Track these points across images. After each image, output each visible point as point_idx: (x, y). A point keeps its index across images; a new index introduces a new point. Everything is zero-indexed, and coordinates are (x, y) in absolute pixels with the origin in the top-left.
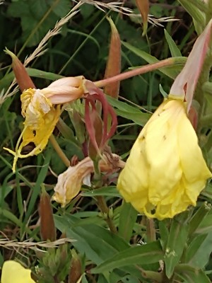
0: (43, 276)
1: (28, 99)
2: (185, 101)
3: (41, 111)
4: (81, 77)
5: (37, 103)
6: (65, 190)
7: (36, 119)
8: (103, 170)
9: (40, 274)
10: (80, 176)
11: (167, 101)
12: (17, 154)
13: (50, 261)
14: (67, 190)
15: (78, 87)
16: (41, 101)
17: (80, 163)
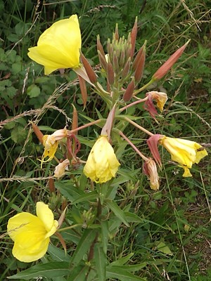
2: (107, 136)
3: (51, 144)
6: (59, 172)
7: (49, 147)
8: (73, 164)
10: (64, 167)
12: (42, 161)
15: (64, 133)
16: (51, 139)
17: (64, 161)
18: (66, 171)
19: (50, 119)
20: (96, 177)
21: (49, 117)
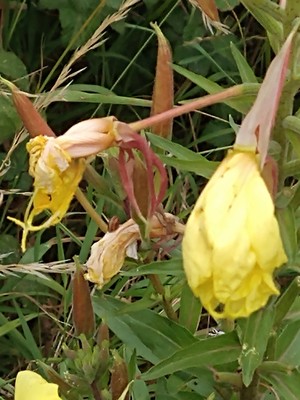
0: (75, 385)
1: (38, 153)
2: (257, 152)
3: (56, 168)
4: (112, 117)
5: (50, 157)
6: (102, 265)
7: (50, 180)
8: (152, 236)
9: (71, 381)
10: (122, 246)
11: (232, 155)
12: (26, 225)
13: (84, 364)
14: (105, 265)
15: (106, 133)
16: (55, 154)
17: (121, 227)
18: (127, 259)
19: (111, 61)
20: (214, 299)
21: (112, 54)
